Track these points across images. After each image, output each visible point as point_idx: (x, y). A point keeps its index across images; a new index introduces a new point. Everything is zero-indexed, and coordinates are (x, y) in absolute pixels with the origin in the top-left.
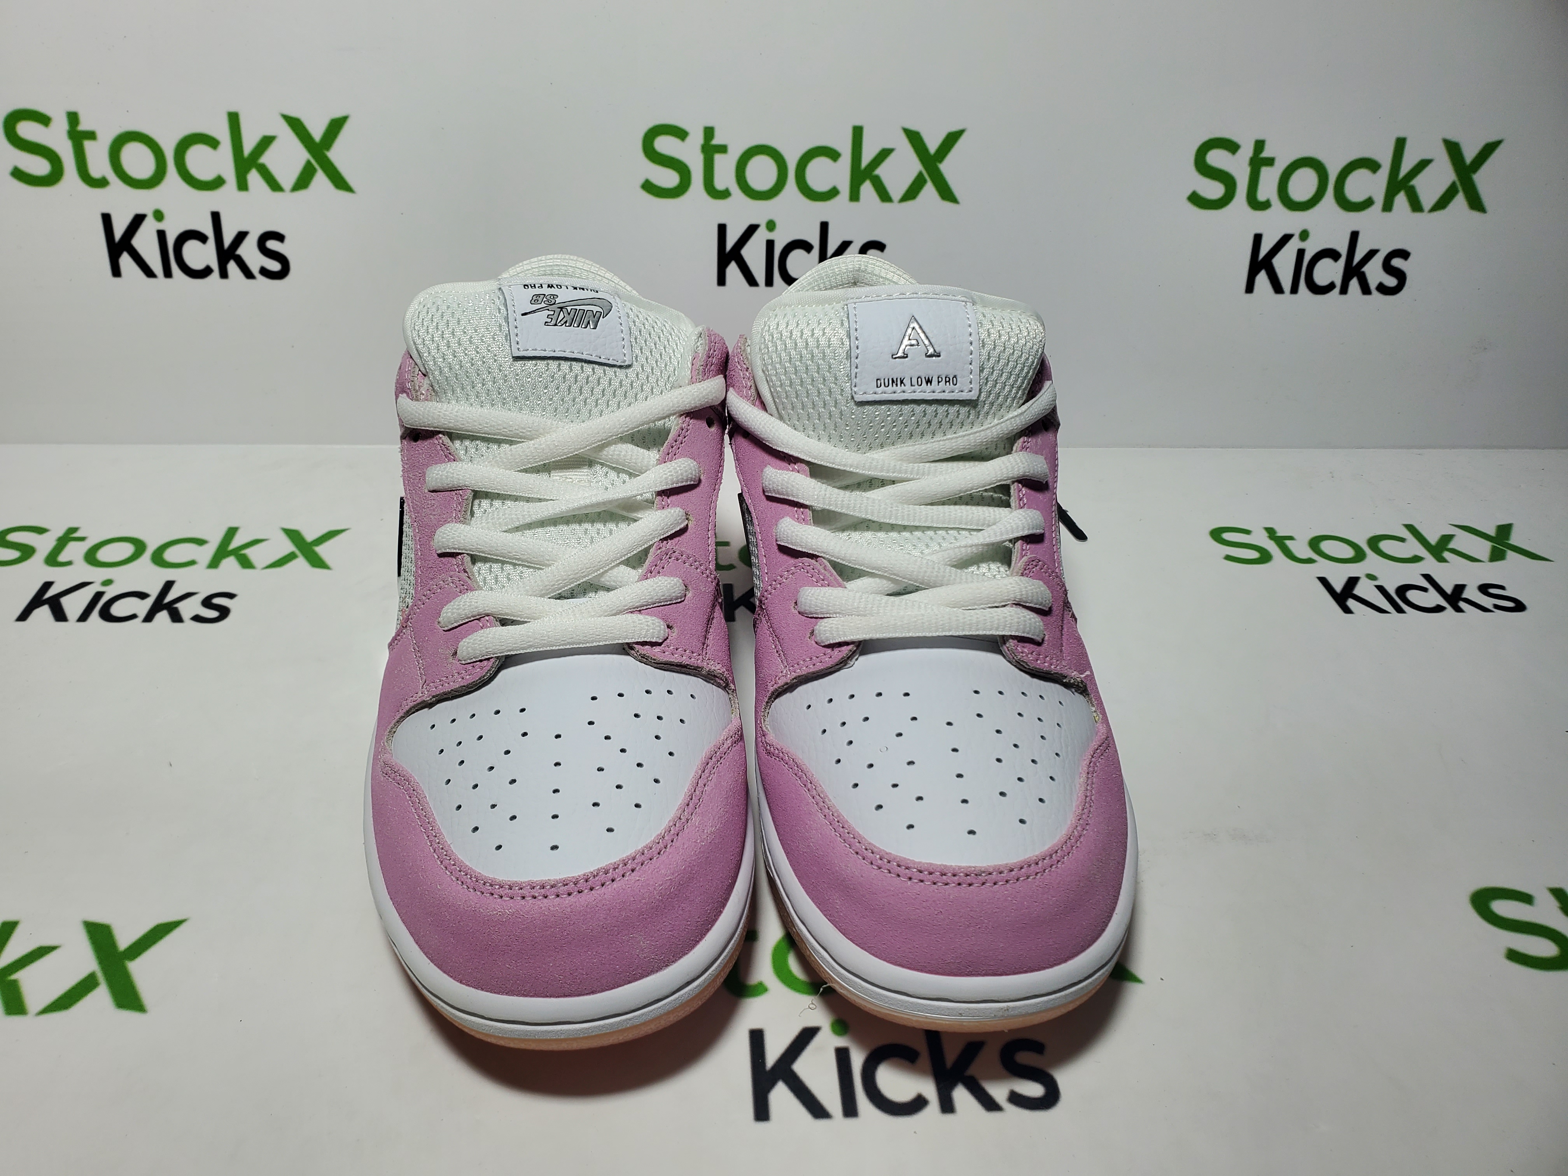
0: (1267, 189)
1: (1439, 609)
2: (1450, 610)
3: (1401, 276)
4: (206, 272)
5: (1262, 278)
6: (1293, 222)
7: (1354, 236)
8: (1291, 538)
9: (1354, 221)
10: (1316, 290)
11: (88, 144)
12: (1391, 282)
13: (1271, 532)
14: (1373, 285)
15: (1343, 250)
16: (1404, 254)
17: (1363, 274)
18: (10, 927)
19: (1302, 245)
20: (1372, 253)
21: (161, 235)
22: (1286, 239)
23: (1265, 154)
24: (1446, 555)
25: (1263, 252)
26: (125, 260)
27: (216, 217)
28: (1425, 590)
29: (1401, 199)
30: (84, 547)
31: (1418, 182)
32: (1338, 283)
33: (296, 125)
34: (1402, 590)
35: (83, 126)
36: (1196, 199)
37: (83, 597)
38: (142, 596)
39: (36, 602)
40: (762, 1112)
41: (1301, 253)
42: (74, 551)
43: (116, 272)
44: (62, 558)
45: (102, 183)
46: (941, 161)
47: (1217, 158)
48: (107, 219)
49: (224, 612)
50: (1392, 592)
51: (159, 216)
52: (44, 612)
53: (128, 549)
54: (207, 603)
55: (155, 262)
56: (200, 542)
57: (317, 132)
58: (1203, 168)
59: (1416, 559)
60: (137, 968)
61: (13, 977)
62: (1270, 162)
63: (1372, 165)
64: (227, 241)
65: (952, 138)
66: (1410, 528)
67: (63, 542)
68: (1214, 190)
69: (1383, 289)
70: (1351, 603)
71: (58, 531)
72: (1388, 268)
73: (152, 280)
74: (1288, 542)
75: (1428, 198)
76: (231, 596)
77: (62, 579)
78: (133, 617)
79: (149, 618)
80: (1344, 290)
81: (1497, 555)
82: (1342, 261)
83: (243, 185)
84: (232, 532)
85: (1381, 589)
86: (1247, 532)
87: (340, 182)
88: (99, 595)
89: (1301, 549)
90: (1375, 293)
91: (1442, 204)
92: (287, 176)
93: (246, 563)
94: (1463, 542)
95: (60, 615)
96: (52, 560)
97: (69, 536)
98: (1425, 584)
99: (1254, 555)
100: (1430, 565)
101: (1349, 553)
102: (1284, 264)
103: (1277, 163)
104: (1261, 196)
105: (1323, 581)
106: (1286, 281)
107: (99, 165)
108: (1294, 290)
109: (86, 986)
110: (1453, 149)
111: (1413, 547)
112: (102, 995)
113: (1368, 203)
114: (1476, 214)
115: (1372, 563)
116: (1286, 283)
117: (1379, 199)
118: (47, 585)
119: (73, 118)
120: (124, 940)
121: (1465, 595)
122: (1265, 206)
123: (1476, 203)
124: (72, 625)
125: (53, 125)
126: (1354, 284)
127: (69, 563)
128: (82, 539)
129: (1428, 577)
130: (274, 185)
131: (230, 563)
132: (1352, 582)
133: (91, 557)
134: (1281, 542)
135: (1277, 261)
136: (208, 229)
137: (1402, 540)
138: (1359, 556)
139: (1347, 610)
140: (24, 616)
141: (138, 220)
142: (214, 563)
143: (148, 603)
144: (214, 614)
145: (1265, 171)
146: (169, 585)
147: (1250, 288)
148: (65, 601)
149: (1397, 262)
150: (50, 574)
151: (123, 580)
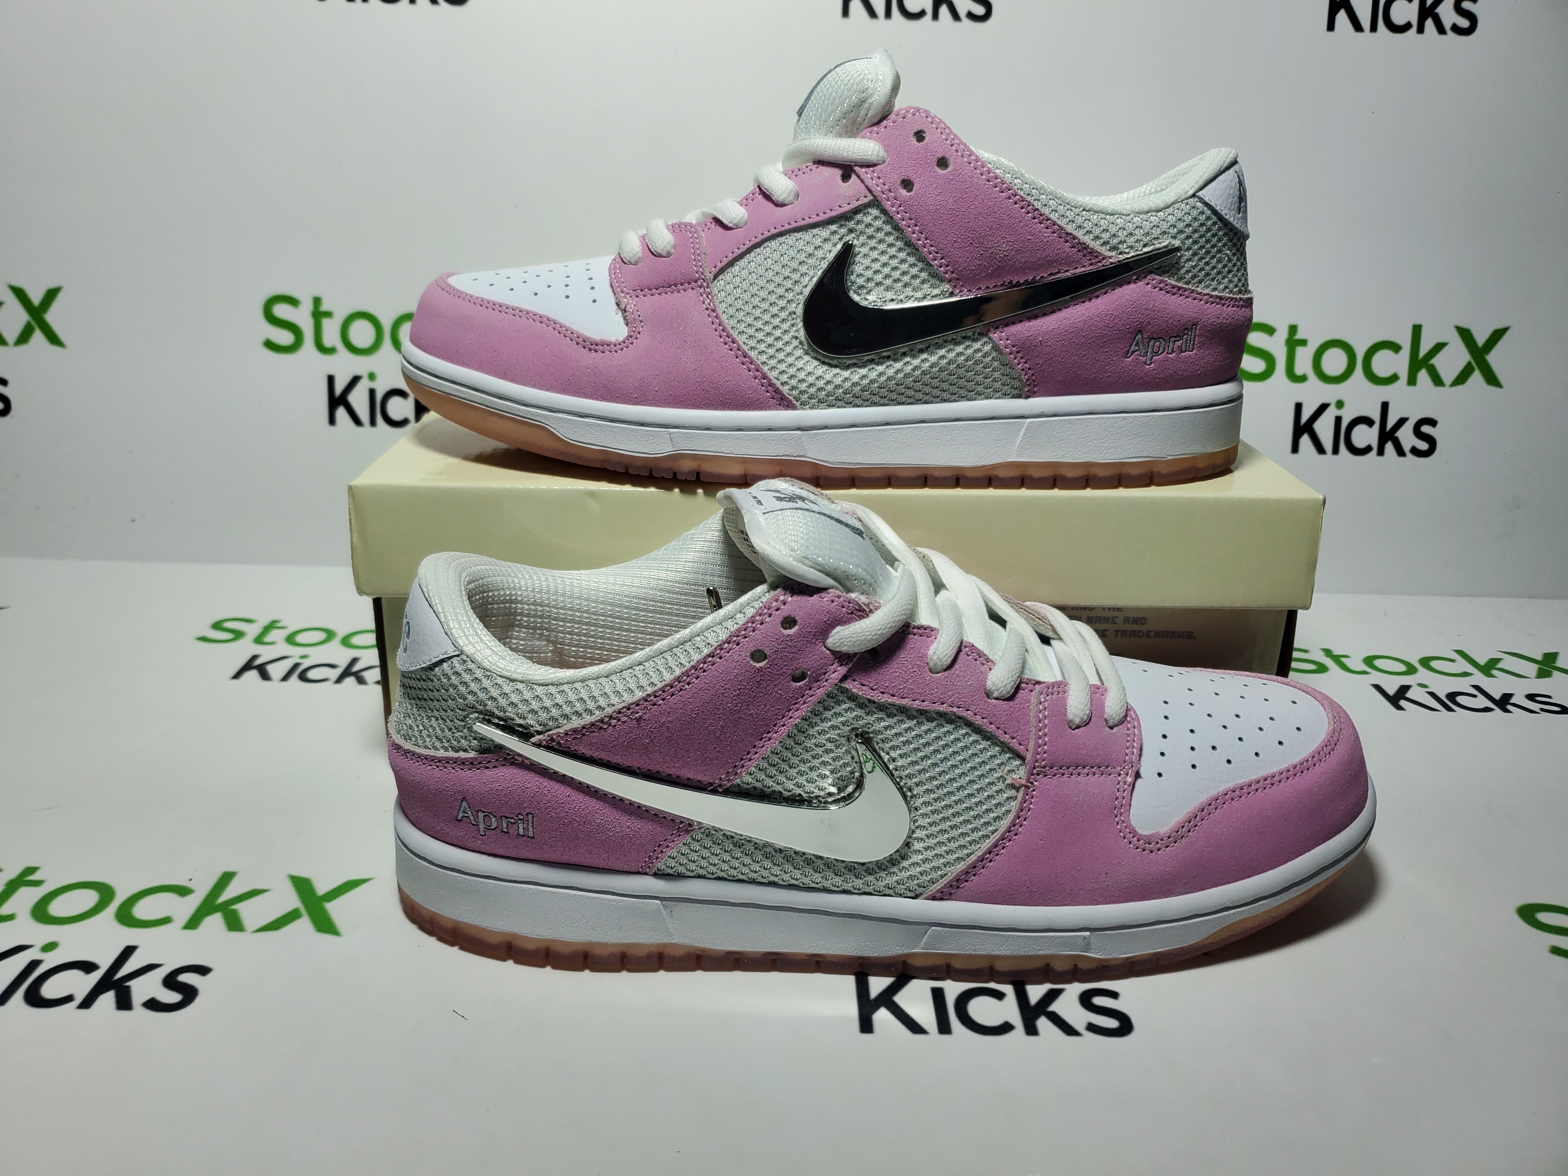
1: (1487, 710)
2: (1498, 711)
3: (1432, 442)
6: (1329, 393)
9: (1384, 393)
10: (1356, 451)
12: (1423, 446)
16: (1433, 423)
21: (372, 392)
22: (1323, 407)
23: (1299, 336)
25: (1305, 417)
28: (1475, 696)
30: (284, 633)
31: (1437, 361)
34: (1452, 696)
37: (285, 666)
38: (333, 666)
39: (248, 666)
40: (866, 1026)
41: (1338, 420)
42: (275, 635)
43: (332, 421)
44: (267, 639)
48: (331, 380)
51: (372, 376)
53: (322, 636)
59: (1466, 674)
60: (333, 908)
61: (234, 907)
66: (1461, 653)
70: (1403, 703)
71: (265, 621)
72: (1417, 432)
73: (359, 429)
74: (1344, 660)
77: (266, 654)
79: (339, 680)
81: (1543, 674)
82: (1376, 427)
85: (1432, 694)
88: (296, 666)
89: (1356, 664)
90: (1410, 456)
94: (1509, 663)
96: (259, 640)
98: (1475, 692)
100: (1479, 678)
101: (1402, 668)
102: (1324, 428)
104: (1299, 371)
105: (1378, 687)
106: (1328, 444)
111: (1463, 666)
114: (1493, 389)
115: (1423, 675)
118: (255, 657)
122: (1303, 379)
124: (274, 686)
129: (1477, 687)
132: (1404, 689)
134: (1338, 659)
135: (1318, 426)
137: (1453, 661)
138: (1411, 670)
139: (1400, 708)
140: (237, 676)
141: (355, 380)
146: (354, 661)
148: (270, 668)
149: (1426, 429)
150: (257, 649)
151: (317, 655)
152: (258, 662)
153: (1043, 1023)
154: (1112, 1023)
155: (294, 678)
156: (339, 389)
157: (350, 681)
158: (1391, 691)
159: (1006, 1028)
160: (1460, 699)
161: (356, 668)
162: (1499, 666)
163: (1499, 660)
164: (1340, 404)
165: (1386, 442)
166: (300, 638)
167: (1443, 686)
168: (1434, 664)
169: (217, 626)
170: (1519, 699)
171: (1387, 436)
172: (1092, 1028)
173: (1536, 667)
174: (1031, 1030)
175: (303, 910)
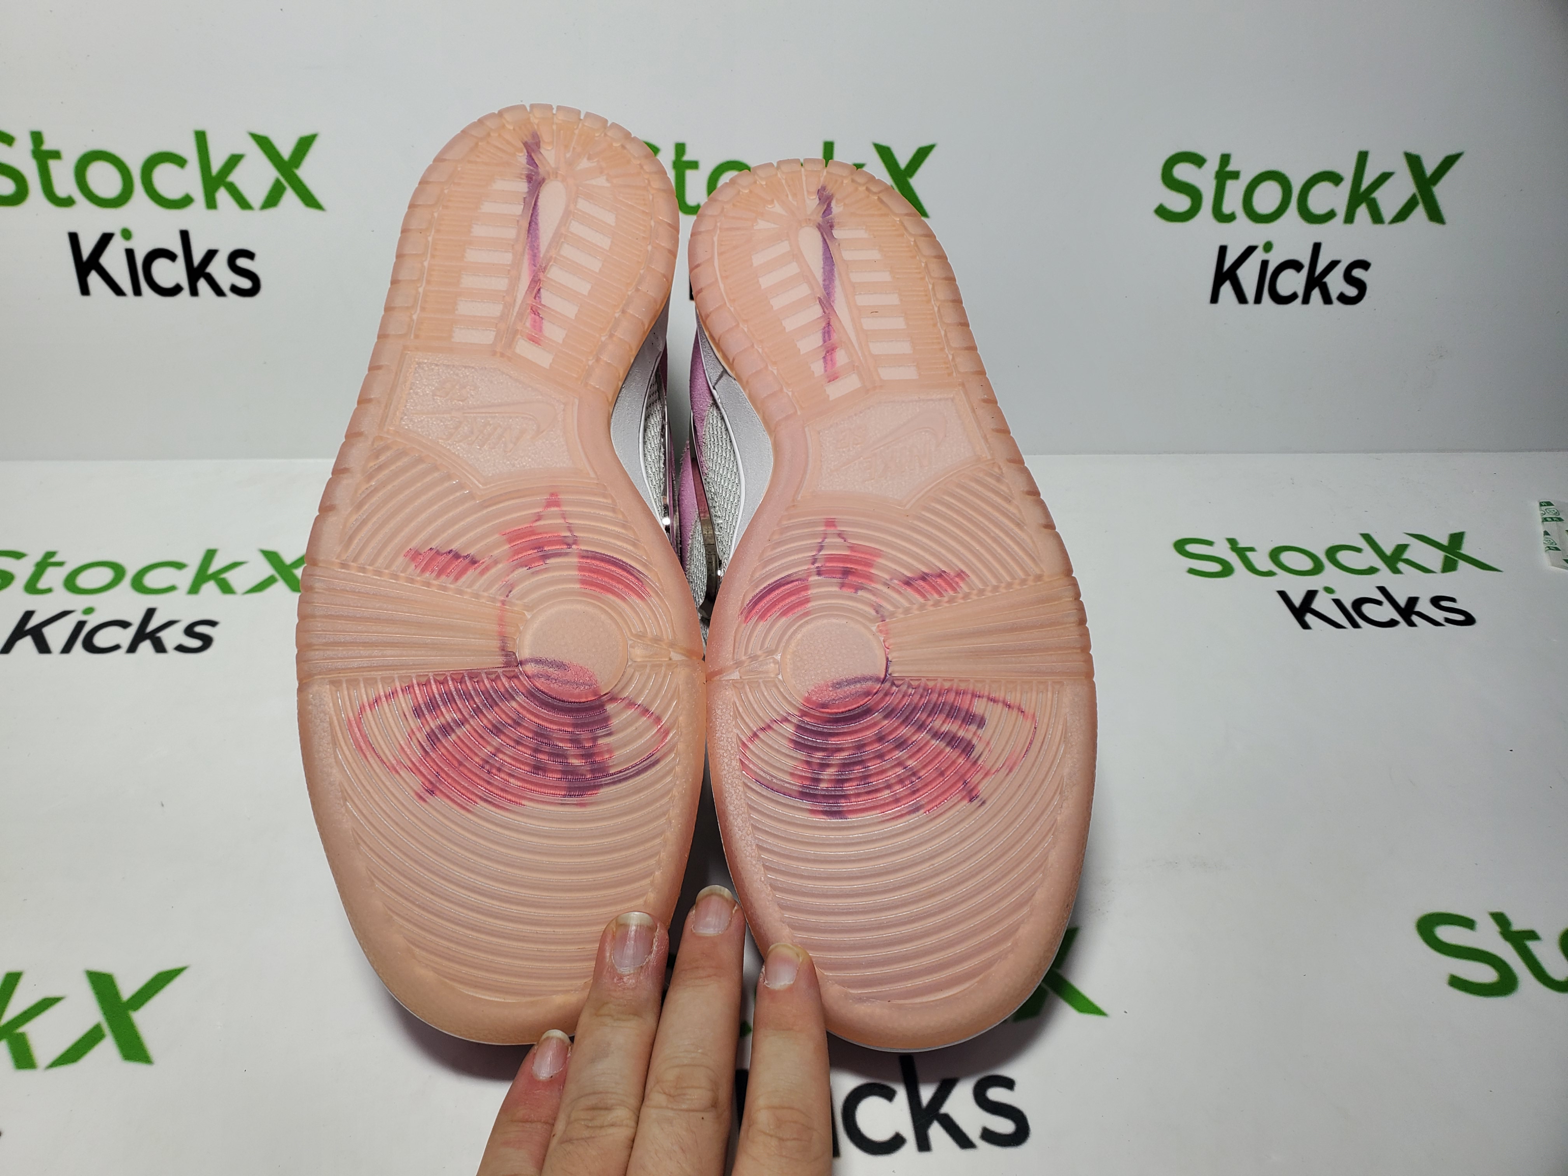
0: (1233, 201)
1: (1392, 623)
2: (1403, 624)
3: (1361, 286)
4: (176, 290)
5: (1227, 289)
6: (1257, 234)
7: (1317, 247)
8: (1252, 549)
9: (1317, 232)
11: (53, 164)
12: (1352, 292)
13: (1232, 542)
14: (1334, 295)
15: (1306, 261)
16: (1364, 265)
17: (1325, 284)
18: (13, 979)
19: (1266, 257)
20: (1333, 264)
21: (130, 254)
22: (1250, 250)
24: (1401, 566)
25: (1228, 263)
26: (94, 279)
27: (185, 236)
28: (1379, 603)
29: (1362, 212)
30: (64, 572)
32: (1301, 294)
33: (264, 143)
34: (1358, 604)
35: (47, 146)
36: (1162, 212)
37: (65, 627)
38: (124, 624)
39: (18, 633)
41: (1265, 264)
42: (53, 577)
43: (85, 290)
44: (42, 585)
45: (68, 202)
46: (911, 176)
47: (1183, 172)
48: (74, 238)
49: (207, 641)
50: (1348, 606)
51: (127, 234)
52: (26, 644)
53: (107, 575)
54: (190, 631)
55: (123, 280)
56: (179, 566)
57: (286, 150)
58: (1170, 181)
59: (1372, 571)
60: (141, 1018)
61: (21, 1030)
62: (1235, 175)
63: (1334, 178)
64: (197, 259)
65: (922, 154)
66: (1367, 537)
67: (42, 566)
68: (1180, 203)
69: (1344, 299)
71: (36, 556)
72: (1349, 278)
73: (121, 299)
74: (1249, 554)
75: (1388, 211)
76: (212, 624)
78: (117, 647)
79: (132, 649)
80: (1306, 300)
81: (1449, 566)
82: (1305, 271)
83: (211, 203)
84: (210, 555)
85: (1338, 602)
86: (1210, 543)
87: (309, 200)
88: (81, 625)
89: (1262, 561)
90: (1336, 303)
91: (1402, 215)
92: (256, 194)
93: (226, 588)
94: (1418, 552)
95: (43, 647)
96: (31, 587)
97: (46, 562)
99: (1216, 567)
100: (1384, 577)
102: (1248, 275)
103: (1242, 176)
104: (1227, 209)
105: (1283, 595)
106: (1250, 291)
107: (65, 185)
108: (1258, 300)
109: (92, 1038)
110: (1414, 161)
111: (1369, 558)
112: (108, 1047)
113: (1330, 215)
114: (1435, 226)
115: (1330, 575)
116: (1250, 293)
118: (28, 615)
119: (37, 138)
120: (127, 989)
121: (1418, 608)
122: (1231, 218)
123: (1435, 215)
124: (56, 657)
125: (16, 144)
126: (1316, 294)
127: (49, 590)
128: (60, 564)
129: (1382, 590)
130: (243, 203)
131: (210, 588)
132: (1311, 595)
133: (70, 584)
134: (1242, 552)
135: (1241, 272)
136: (176, 247)
137: (1359, 550)
138: (1318, 568)
139: (1305, 626)
141: (106, 239)
142: (194, 589)
143: (131, 632)
144: (196, 643)
145: (1230, 184)
146: (150, 613)
147: (1214, 299)
148: (47, 631)
149: (1357, 273)
150: (31, 602)
151: (104, 608)
152: (33, 622)
156: (86, 251)
164: (1268, 247)
165: (1313, 289)
171: (1316, 282)
173: (1440, 555)
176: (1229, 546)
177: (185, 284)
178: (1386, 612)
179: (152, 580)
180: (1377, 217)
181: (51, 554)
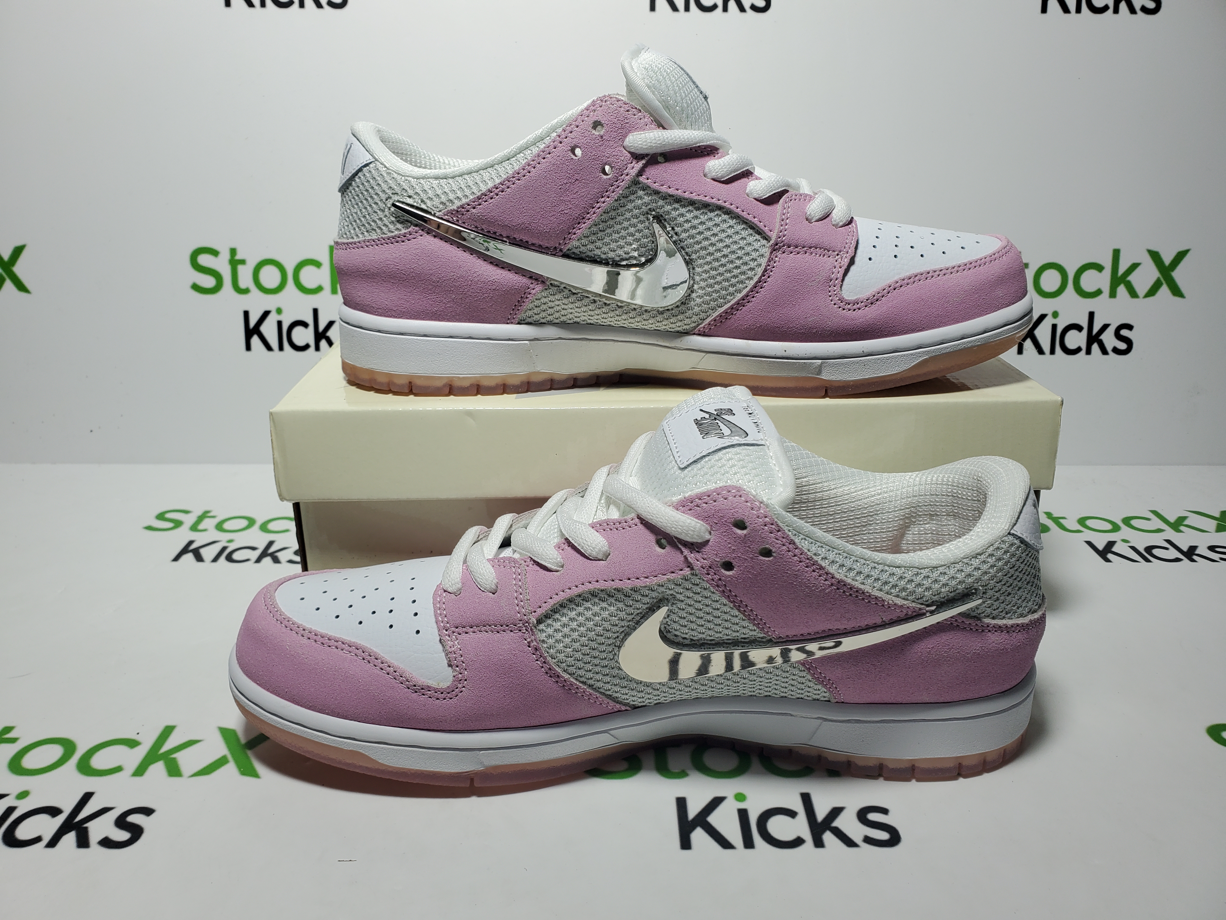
1: (1177, 560)
2: (1186, 561)
3: (1129, 342)
4: (306, 347)
6: (1046, 306)
7: (1091, 315)
9: (1090, 304)
12: (1123, 346)
15: (1085, 324)
17: (1101, 340)
19: (1055, 321)
20: (1105, 327)
26: (255, 340)
27: (315, 312)
28: (1167, 549)
30: (213, 522)
34: (1149, 549)
35: (238, 257)
38: (254, 549)
39: (185, 551)
40: (686, 844)
41: (1054, 327)
42: (208, 523)
44: (201, 527)
45: (246, 291)
52: (189, 557)
53: (244, 523)
55: (273, 341)
59: (1159, 531)
61: (173, 756)
64: (321, 327)
66: (1155, 513)
69: (1116, 351)
71: (199, 512)
73: (270, 353)
74: (1061, 521)
77: (200, 539)
79: (258, 560)
88: (224, 549)
90: (1112, 354)
94: (1194, 520)
95: (199, 558)
96: (194, 528)
98: (1167, 545)
100: (1170, 534)
101: (1109, 527)
105: (1089, 543)
108: (1052, 352)
109: (221, 762)
110: (1155, 256)
111: (1157, 523)
112: (230, 768)
113: (1099, 292)
114: (1178, 299)
115: (1125, 532)
116: (1046, 347)
117: (1106, 290)
118: (191, 542)
120: (244, 737)
124: (207, 564)
125: (220, 256)
127: (205, 530)
128: (214, 517)
129: (1168, 541)
132: (1111, 544)
133: (219, 527)
134: (1056, 521)
136: (310, 320)
137: (1149, 519)
138: (1116, 528)
139: (1108, 560)
140: (176, 559)
143: (257, 553)
146: (271, 543)
148: (203, 551)
149: (1124, 332)
150: (193, 536)
151: (241, 540)
152: (193, 547)
153: (828, 837)
154: (884, 836)
155: (223, 558)
156: (252, 323)
157: (268, 560)
158: (1101, 547)
159: (798, 842)
160: (1155, 552)
161: (272, 550)
162: (1186, 523)
163: (1185, 518)
164: (1055, 315)
165: (1093, 344)
166: (226, 526)
167: (1142, 542)
168: (1134, 522)
169: (161, 517)
170: (1202, 550)
171: (1094, 339)
172: (868, 840)
173: (1215, 523)
174: (819, 843)
175: (230, 757)
176: (1045, 516)
177: (312, 343)
178: (1173, 553)
179: (271, 526)
180: (1133, 294)
181: (208, 512)
